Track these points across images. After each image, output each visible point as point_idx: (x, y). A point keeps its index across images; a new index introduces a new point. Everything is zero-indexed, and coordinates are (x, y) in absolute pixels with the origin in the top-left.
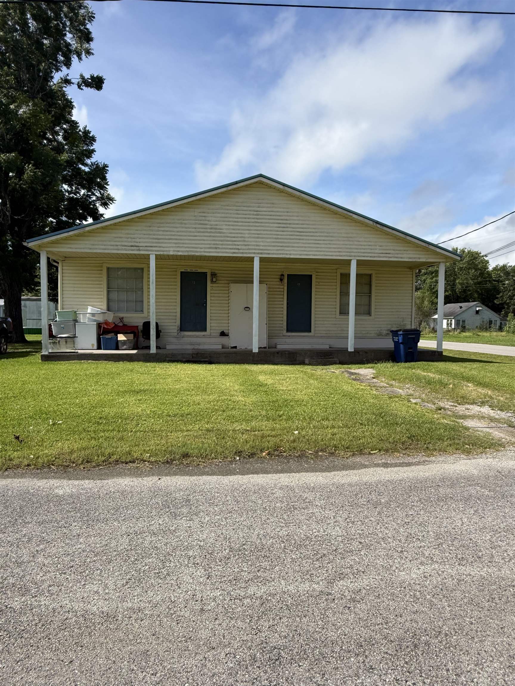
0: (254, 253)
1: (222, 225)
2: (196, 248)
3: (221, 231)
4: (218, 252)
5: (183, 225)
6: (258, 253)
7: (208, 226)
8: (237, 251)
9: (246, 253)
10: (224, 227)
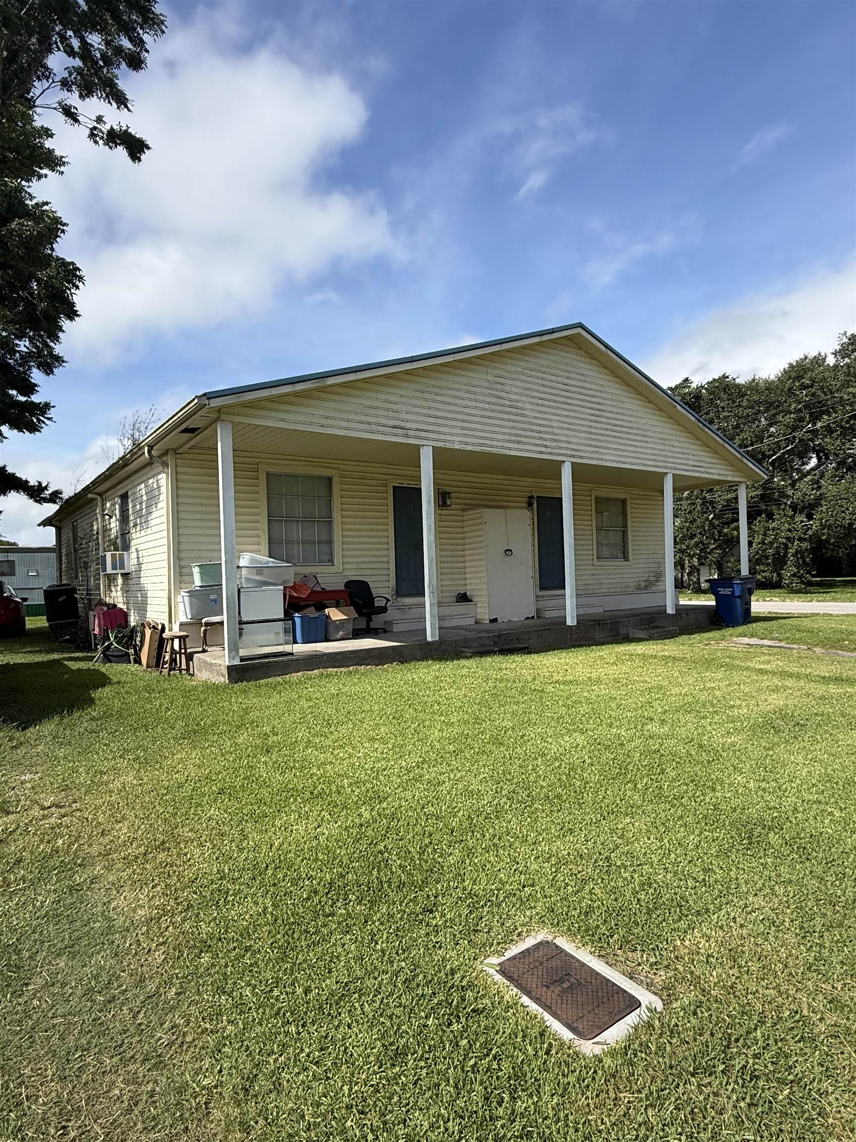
0: (566, 455)
1: (524, 402)
2: (491, 439)
3: (523, 412)
4: (521, 450)
5: (472, 396)
6: (570, 456)
7: (507, 403)
8: (544, 449)
9: (555, 454)
10: (527, 406)
